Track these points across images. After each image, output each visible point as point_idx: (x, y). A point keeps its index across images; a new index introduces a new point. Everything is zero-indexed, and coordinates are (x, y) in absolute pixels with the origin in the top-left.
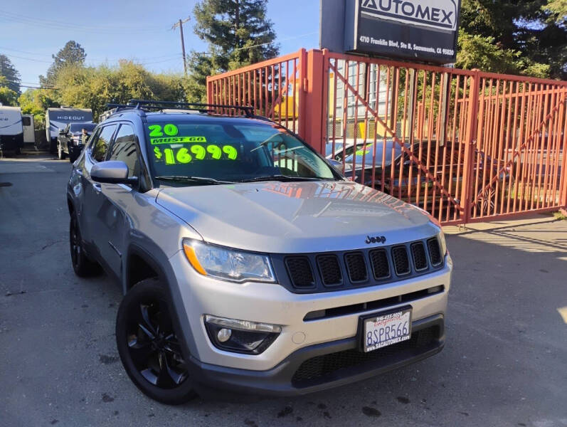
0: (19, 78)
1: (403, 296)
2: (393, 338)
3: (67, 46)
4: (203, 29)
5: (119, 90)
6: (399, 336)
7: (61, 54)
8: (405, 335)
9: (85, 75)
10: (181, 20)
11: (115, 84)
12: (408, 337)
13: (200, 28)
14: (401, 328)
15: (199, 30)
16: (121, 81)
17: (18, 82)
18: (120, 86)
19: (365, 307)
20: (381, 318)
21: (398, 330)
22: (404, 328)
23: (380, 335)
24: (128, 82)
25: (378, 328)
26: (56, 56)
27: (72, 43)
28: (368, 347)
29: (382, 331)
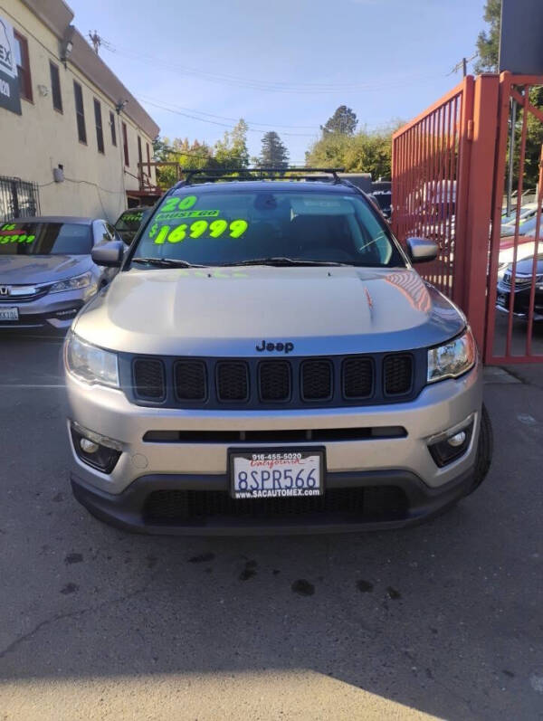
0: (288, 157)
1: (314, 431)
2: (287, 488)
3: (336, 114)
4: (487, 67)
5: (376, 161)
6: (299, 488)
7: (330, 124)
8: (311, 488)
9: (339, 147)
10: (464, 59)
11: (371, 155)
12: (317, 492)
13: (484, 65)
14: (304, 476)
15: (481, 68)
16: (379, 150)
17: (286, 161)
18: (377, 156)
19: (243, 437)
20: (262, 456)
21: (298, 478)
22: (309, 478)
23: (263, 480)
24: (386, 150)
25: (259, 469)
26: (324, 126)
27: (343, 109)
28: (238, 492)
29: (266, 476)
